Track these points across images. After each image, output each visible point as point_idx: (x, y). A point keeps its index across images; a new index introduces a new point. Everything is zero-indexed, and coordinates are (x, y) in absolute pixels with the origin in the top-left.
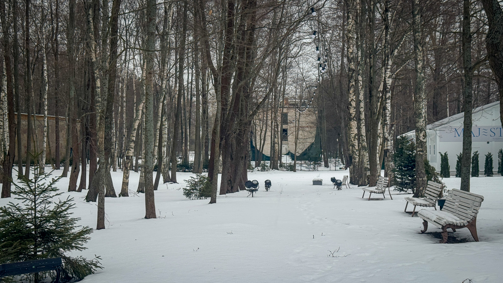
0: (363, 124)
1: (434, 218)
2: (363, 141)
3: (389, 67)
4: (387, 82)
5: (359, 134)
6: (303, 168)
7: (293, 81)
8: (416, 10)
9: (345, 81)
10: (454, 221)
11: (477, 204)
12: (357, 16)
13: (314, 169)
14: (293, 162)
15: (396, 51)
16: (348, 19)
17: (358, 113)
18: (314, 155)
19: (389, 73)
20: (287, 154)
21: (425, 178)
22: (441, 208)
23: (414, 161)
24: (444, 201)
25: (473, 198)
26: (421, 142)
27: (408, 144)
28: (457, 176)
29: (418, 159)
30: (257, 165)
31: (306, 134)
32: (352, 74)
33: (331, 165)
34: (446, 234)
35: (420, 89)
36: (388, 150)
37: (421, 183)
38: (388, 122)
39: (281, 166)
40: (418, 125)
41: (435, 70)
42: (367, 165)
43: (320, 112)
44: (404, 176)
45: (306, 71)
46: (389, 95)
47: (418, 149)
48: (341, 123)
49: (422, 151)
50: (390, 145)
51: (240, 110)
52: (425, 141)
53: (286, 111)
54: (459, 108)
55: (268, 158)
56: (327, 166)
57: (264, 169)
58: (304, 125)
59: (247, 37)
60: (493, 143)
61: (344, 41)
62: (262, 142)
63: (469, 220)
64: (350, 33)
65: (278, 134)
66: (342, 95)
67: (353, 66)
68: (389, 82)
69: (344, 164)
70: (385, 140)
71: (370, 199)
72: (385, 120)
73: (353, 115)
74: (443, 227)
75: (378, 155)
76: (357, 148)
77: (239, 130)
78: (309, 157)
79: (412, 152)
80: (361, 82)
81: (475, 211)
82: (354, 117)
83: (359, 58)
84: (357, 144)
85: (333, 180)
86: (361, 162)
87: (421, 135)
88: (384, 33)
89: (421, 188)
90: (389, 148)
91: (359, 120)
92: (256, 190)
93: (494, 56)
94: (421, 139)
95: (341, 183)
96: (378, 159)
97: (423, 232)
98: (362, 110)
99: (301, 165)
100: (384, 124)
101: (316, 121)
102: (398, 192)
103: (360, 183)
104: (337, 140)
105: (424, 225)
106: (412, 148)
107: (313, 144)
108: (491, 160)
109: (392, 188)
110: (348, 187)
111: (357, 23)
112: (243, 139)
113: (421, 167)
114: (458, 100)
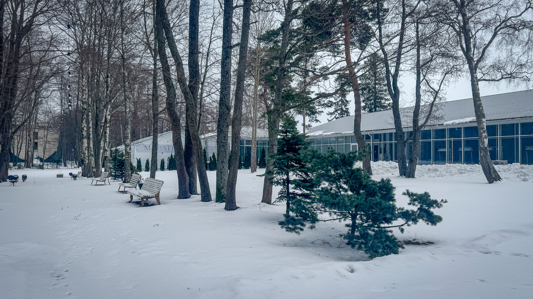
0: (91, 141)
1: (137, 194)
2: (91, 151)
3: (109, 109)
4: (107, 118)
5: (89, 147)
6: (49, 167)
7: (43, 113)
8: (126, 79)
9: (79, 115)
10: (148, 195)
11: (160, 185)
12: (89, 78)
13: (57, 167)
14: (42, 163)
15: (113, 100)
16: (83, 79)
17: (88, 135)
18: (57, 159)
19: (108, 113)
20: (38, 158)
21: (130, 172)
22: (140, 188)
23: (123, 163)
24: (142, 184)
25: (158, 182)
26: (128, 152)
27: (120, 153)
28: (145, 171)
29: (126, 162)
30: (14, 165)
31: (51, 146)
32: (85, 111)
33: (69, 166)
34: (143, 202)
35: (128, 123)
36: (107, 157)
37: (127, 175)
38: (108, 140)
39: (33, 166)
40: (126, 143)
41: (134, 113)
42: (93, 164)
43: (62, 133)
44: (117, 171)
45: (53, 106)
46: (108, 125)
47: (126, 156)
48: (76, 140)
49: (128, 157)
50: (108, 154)
51: (5, 129)
52: (130, 152)
53: (37, 131)
54: (146, 134)
55: (22, 161)
56: (65, 165)
57: (20, 168)
58: (50, 140)
59: (11, 82)
60: (165, 154)
61: (78, 91)
62: (19, 150)
63: (156, 194)
64: (83, 87)
65: (31, 145)
66: (77, 123)
67: (85, 106)
68: (109, 117)
69: (77, 165)
70: (105, 150)
71: (96, 185)
72: (106, 139)
73: (85, 136)
74: (142, 198)
75: (100, 159)
76: (87, 155)
77: (3, 142)
78: (53, 160)
79: (122, 157)
80: (91, 117)
81: (159, 189)
82: (86, 136)
83: (90, 102)
84: (87, 153)
85: (71, 174)
86: (90, 163)
87: (128, 148)
88: (106, 90)
89: (127, 178)
90: (108, 155)
91: (89, 138)
92: (16, 182)
93: (170, 109)
94: (128, 150)
95: (77, 176)
96: (100, 162)
97: (130, 202)
98: (91, 133)
99: (48, 165)
100: (105, 142)
101: (58, 138)
102: (113, 181)
103: (89, 176)
104: (73, 150)
105: (131, 198)
106: (122, 155)
107: (55, 153)
108: (164, 162)
109: (110, 178)
110: (81, 178)
111: (88, 81)
112: (6, 148)
113: (127, 166)
114: (146, 130)
